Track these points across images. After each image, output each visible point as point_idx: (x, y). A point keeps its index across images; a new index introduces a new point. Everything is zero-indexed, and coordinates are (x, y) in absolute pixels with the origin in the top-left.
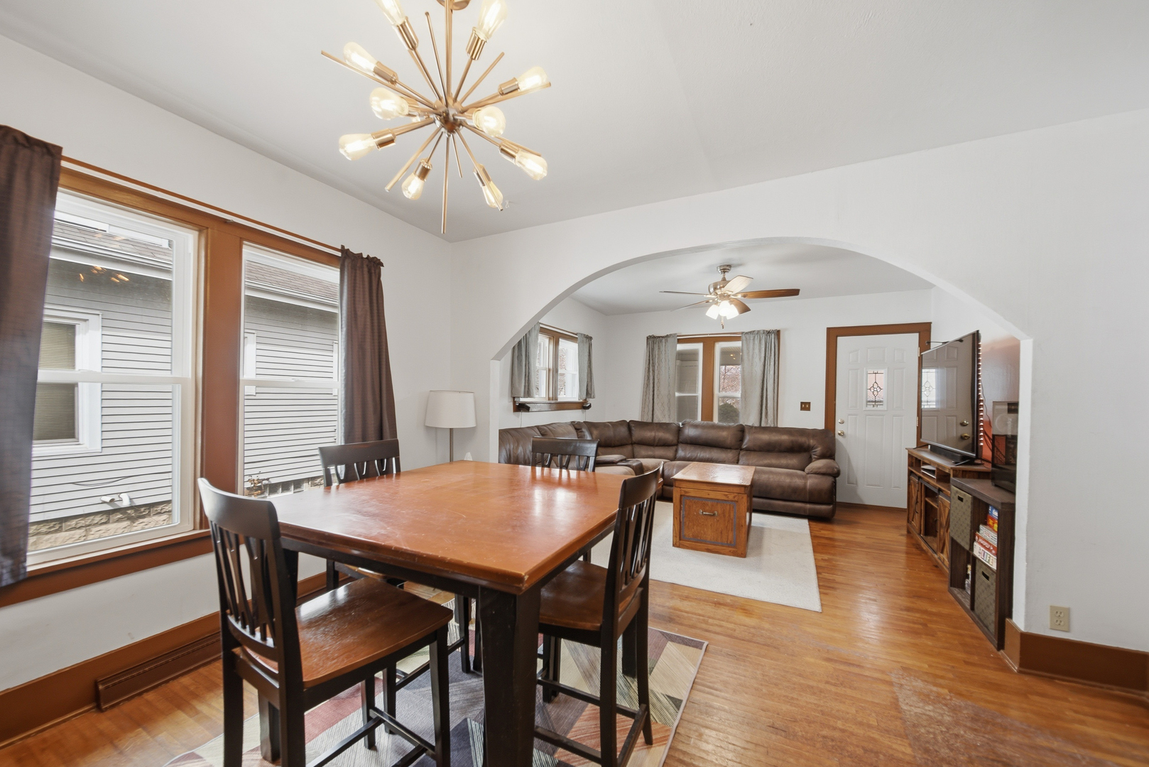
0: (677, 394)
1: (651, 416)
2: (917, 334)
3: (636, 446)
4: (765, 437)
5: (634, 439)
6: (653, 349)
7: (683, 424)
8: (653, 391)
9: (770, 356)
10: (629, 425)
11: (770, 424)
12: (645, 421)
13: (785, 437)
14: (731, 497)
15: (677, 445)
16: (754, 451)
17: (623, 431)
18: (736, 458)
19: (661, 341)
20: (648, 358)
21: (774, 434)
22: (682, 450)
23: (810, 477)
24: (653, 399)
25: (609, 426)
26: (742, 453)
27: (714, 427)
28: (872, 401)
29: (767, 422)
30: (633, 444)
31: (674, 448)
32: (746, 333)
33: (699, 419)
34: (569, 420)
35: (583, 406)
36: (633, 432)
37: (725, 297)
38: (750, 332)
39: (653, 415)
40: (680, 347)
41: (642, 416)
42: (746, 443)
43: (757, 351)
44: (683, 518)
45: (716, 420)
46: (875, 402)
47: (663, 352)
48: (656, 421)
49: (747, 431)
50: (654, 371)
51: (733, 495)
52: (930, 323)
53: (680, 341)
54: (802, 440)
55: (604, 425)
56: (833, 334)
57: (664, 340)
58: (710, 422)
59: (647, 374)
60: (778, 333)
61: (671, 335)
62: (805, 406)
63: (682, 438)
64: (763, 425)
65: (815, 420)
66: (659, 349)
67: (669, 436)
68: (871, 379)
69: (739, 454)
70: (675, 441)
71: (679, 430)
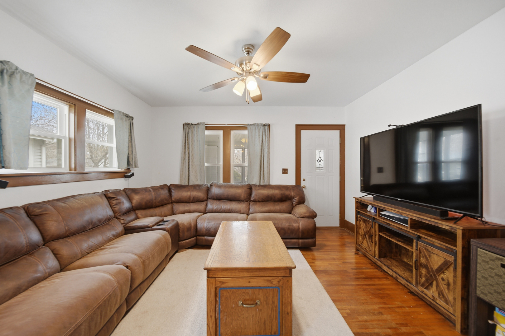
0: (206, 165)
1: (187, 180)
2: (339, 131)
3: (174, 204)
4: (265, 192)
5: (173, 199)
6: (188, 133)
7: (210, 186)
8: (189, 163)
9: (265, 140)
10: (169, 188)
11: (266, 183)
12: (183, 184)
13: (277, 192)
14: (275, 282)
15: (206, 200)
16: (259, 201)
17: (165, 193)
18: (248, 207)
19: (194, 127)
20: (184, 139)
21: (270, 189)
22: (211, 204)
23: (301, 220)
24: (189, 168)
25: (150, 191)
26: (251, 203)
27: (232, 187)
28: (319, 168)
29: (264, 182)
30: (172, 203)
31: (205, 203)
32: (251, 125)
33: (221, 181)
34: (101, 190)
35: (126, 174)
36: (173, 194)
37: (250, 73)
38: (253, 124)
39: (189, 179)
40: (207, 132)
41: (181, 180)
42: (253, 197)
43: (257, 136)
44: (219, 314)
45: (233, 182)
46: (320, 168)
47: (196, 135)
48: (191, 183)
49: (253, 188)
50: (189, 148)
51: (277, 280)
52: (344, 125)
53: (207, 128)
54: (287, 193)
55: (146, 190)
56: (299, 128)
57: (196, 126)
58: (229, 183)
59: (183, 150)
60: (269, 125)
61: (201, 123)
62: (285, 171)
63: (210, 195)
64: (262, 184)
65: (290, 180)
66: (192, 132)
67: (200, 194)
68: (318, 154)
69: (249, 204)
70: (206, 198)
71: (208, 190)
